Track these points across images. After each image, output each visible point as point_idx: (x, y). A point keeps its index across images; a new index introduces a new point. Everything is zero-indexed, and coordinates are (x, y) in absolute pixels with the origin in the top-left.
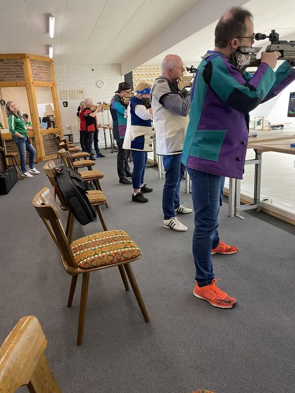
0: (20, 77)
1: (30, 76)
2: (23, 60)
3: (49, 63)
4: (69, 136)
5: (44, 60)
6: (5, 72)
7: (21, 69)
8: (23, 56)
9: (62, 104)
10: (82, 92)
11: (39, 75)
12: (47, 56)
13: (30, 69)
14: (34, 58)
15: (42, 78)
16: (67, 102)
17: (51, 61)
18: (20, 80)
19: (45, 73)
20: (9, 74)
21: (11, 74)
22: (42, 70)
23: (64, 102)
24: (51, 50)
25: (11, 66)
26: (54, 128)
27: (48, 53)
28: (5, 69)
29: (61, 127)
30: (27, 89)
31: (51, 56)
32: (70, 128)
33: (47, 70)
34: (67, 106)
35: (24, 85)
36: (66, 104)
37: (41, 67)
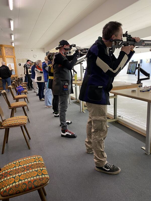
1: (4, 53)
2: (1, 47)
3: (12, 48)
4: (21, 78)
5: (10, 47)
9: (18, 65)
11: (8, 53)
13: (4, 51)
14: (6, 46)
15: (9, 54)
16: (20, 64)
17: (14, 47)
19: (11, 52)
27: (12, 45)
29: (17, 74)
30: (3, 59)
33: (12, 51)
35: (2, 57)
37: (9, 50)
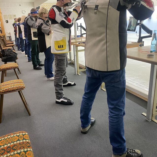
4: (9, 37)
9: (5, 21)
10: (15, 16)
16: (7, 21)
23: (6, 21)
26: (1, 33)
29: (5, 33)
32: (10, 33)
34: (8, 22)
36: (7, 22)
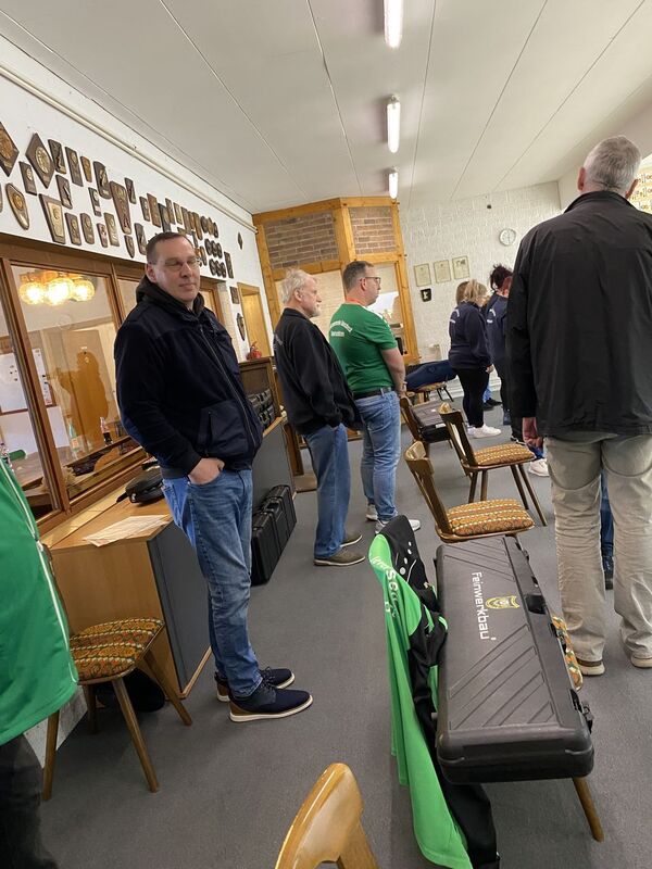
0: (328, 251)
1: (349, 245)
2: (335, 212)
3: (388, 210)
5: (378, 204)
6: (299, 244)
7: (331, 232)
8: (334, 205)
9: (419, 296)
10: (463, 262)
11: (368, 239)
12: (385, 194)
13: (349, 229)
14: (359, 204)
15: (374, 245)
16: (429, 291)
17: (394, 203)
18: (329, 257)
19: (380, 233)
20: (307, 249)
21: (311, 248)
22: (374, 227)
23: (422, 291)
24: (393, 180)
25: (309, 230)
26: (402, 353)
27: (387, 187)
28: (299, 238)
29: (416, 349)
31: (393, 193)
33: (384, 226)
34: (429, 298)
35: (337, 266)
36: (427, 295)
37: (373, 221)
